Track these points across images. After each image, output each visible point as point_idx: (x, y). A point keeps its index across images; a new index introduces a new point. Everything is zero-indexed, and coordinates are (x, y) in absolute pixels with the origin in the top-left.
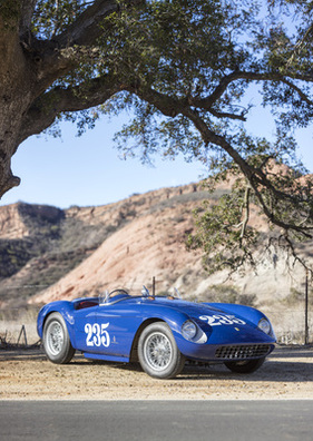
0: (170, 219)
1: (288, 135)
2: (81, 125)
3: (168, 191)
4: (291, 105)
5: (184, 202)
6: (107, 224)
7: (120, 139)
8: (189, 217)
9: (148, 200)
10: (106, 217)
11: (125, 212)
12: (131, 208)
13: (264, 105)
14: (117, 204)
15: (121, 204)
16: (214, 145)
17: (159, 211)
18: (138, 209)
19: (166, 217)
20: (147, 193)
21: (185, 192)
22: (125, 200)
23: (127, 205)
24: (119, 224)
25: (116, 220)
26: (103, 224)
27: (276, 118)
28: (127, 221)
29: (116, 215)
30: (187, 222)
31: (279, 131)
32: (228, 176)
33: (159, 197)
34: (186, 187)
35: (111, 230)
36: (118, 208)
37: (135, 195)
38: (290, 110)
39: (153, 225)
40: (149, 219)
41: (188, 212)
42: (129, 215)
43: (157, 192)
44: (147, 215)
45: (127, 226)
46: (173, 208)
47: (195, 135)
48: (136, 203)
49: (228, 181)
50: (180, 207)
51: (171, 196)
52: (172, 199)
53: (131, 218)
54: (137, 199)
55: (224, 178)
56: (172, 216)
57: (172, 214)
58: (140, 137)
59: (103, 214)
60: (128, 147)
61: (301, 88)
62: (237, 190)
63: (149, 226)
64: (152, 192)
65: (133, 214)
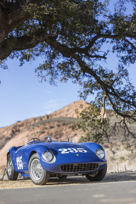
0: (38, 132)
1: (125, 68)
2: (21, 60)
3: (35, 119)
4: (127, 52)
5: (44, 123)
6: (6, 136)
7: (39, 71)
8: (47, 131)
9: (25, 124)
10: (6, 133)
11: (14, 130)
12: (17, 128)
13: (113, 52)
14: (10, 126)
15: (12, 126)
16: (88, 74)
17: (31, 128)
18: (21, 128)
19: (35, 131)
20: (24, 121)
21: (43, 119)
22: (14, 124)
23: (15, 127)
24: (12, 136)
25: (11, 134)
26: (4, 136)
27: (119, 59)
28: (16, 135)
29: (10, 132)
30: (46, 134)
31: (119, 66)
32: (93, 91)
33: (31, 122)
34: (44, 117)
35: (8, 139)
36: (11, 128)
37: (19, 122)
38: (127, 54)
39: (29, 136)
40: (27, 133)
41: (46, 128)
42: (17, 131)
43: (29, 120)
44: (26, 131)
45: (16, 137)
46: (38, 127)
47: (76, 70)
48: (20, 126)
49: (93, 94)
50: (42, 126)
51: (37, 121)
52: (38, 123)
53: (17, 133)
54: (20, 124)
55: (91, 92)
56: (39, 131)
57: (38, 130)
58: (49, 70)
59: (4, 132)
60: (43, 75)
61: (132, 43)
62: (97, 98)
63: (27, 136)
64: (27, 120)
65: (19, 131)
